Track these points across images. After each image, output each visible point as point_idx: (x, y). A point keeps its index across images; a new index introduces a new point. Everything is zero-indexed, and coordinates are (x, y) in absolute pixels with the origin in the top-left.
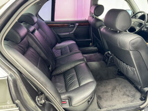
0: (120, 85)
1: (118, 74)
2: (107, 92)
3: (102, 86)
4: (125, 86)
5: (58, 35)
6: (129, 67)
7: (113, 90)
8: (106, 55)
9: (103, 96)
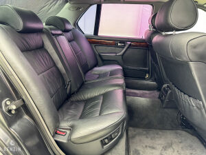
0: (181, 142)
1: (182, 125)
2: (153, 148)
3: (147, 137)
4: (191, 146)
5: (100, 56)
6: (192, 102)
7: (165, 148)
8: (164, 88)
9: (144, 152)
